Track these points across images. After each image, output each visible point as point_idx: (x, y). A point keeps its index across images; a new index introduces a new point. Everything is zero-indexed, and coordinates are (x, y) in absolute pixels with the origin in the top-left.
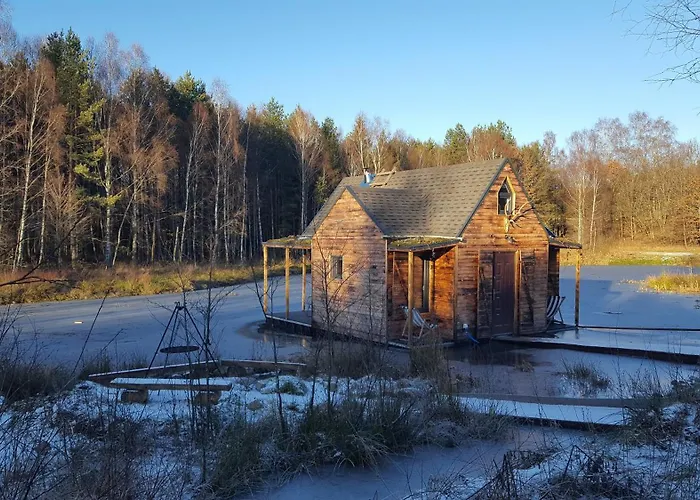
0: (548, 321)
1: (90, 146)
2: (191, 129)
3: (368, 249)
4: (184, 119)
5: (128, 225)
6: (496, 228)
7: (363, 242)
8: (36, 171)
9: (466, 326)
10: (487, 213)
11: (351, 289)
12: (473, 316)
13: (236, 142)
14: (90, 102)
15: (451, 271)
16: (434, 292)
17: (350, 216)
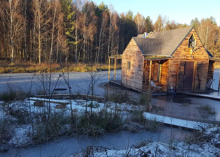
0: (207, 88)
1: (71, 26)
2: (102, 20)
3: (138, 59)
4: (100, 17)
5: (82, 51)
6: (187, 53)
7: (136, 57)
8: (55, 33)
9: (172, 88)
10: (183, 47)
11: (133, 73)
12: (175, 84)
13: (116, 25)
14: (71, 12)
15: (168, 68)
16: (161, 75)
17: (133, 48)
